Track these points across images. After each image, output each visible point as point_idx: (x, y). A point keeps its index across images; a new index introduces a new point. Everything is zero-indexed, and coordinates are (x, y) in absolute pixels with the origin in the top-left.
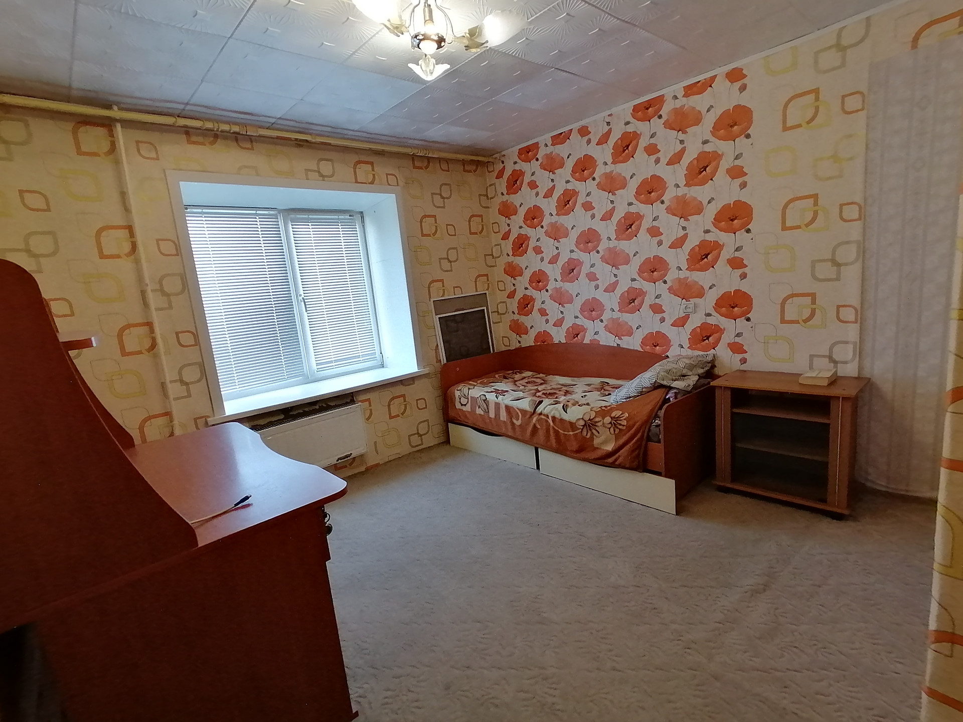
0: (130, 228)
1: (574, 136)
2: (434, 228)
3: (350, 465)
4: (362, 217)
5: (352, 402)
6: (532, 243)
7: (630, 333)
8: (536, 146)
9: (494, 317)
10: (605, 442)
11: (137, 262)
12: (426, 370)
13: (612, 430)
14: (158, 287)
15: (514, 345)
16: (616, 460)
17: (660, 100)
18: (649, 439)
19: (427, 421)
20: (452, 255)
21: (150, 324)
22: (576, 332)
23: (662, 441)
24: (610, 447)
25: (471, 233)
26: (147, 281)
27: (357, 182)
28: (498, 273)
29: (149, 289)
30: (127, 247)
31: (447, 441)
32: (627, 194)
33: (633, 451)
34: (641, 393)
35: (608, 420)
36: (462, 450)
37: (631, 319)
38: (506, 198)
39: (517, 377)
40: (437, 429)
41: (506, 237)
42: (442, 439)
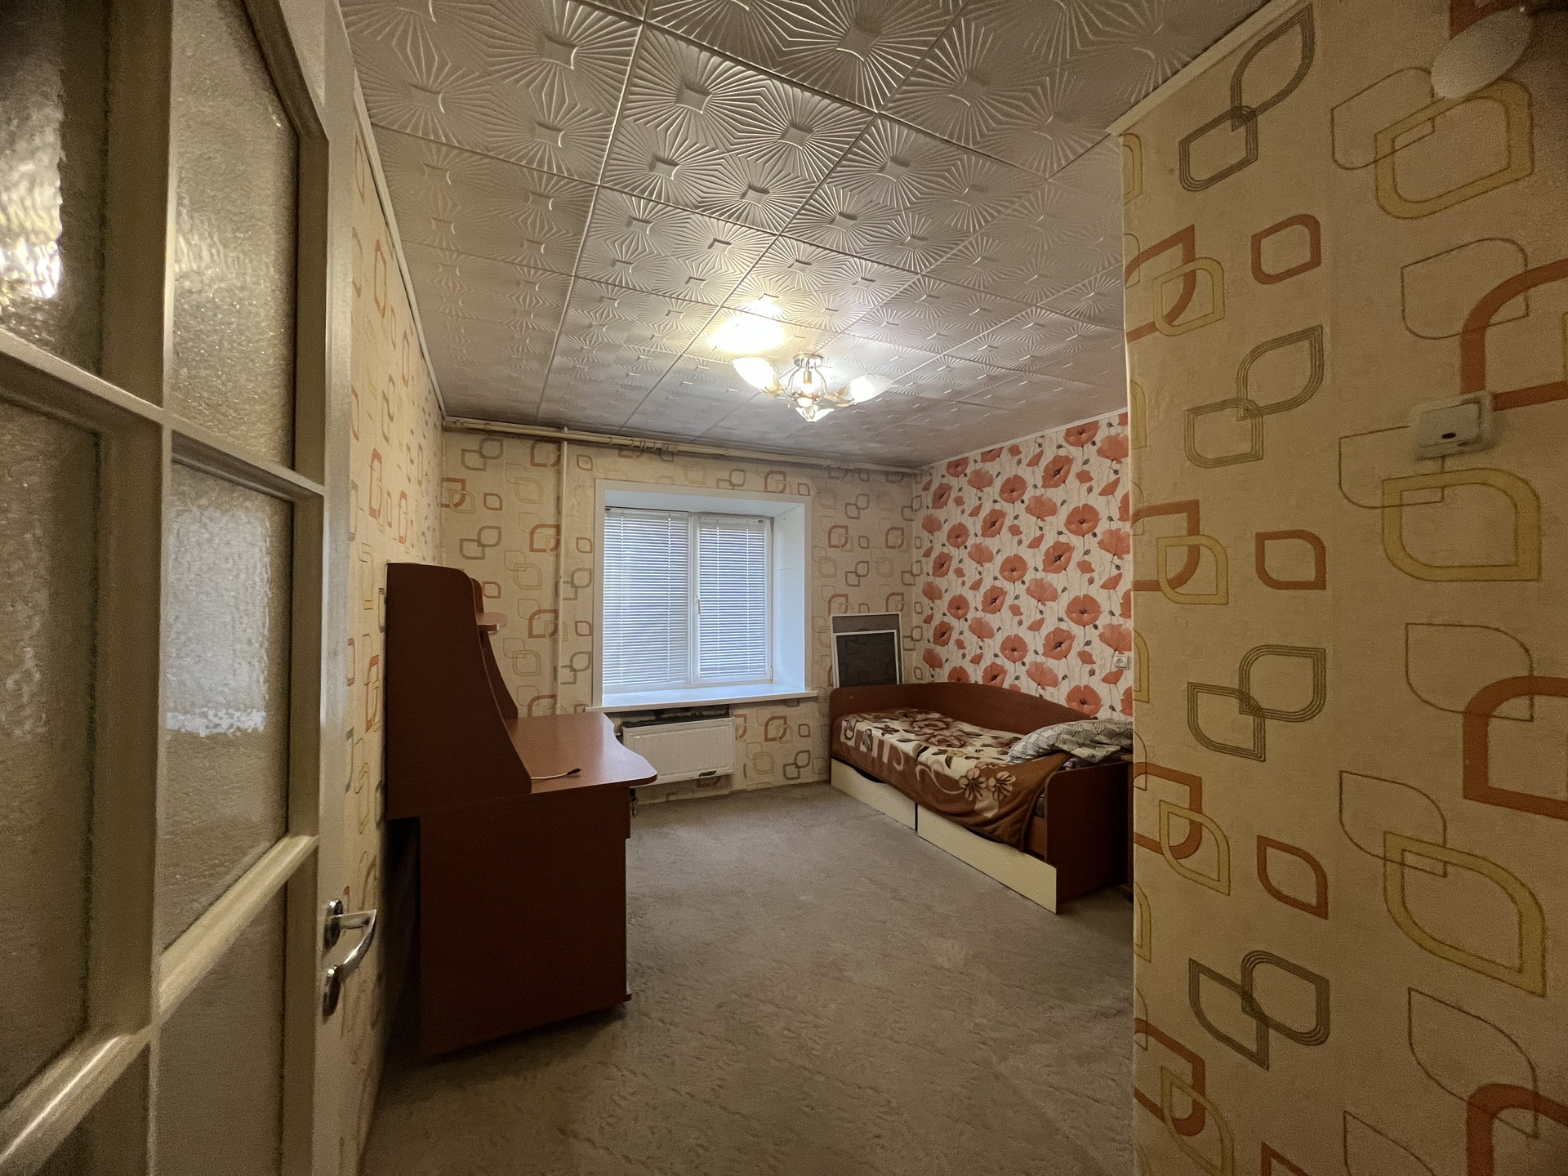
0: (558, 528)
1: (1005, 455)
2: (843, 539)
3: (715, 783)
4: (772, 524)
5: (727, 715)
6: (954, 564)
7: (1055, 683)
8: (965, 461)
9: (908, 643)
10: (987, 809)
11: (558, 556)
12: (814, 693)
13: (996, 794)
14: (569, 579)
15: (927, 680)
16: (995, 830)
17: (1095, 426)
19: (808, 751)
20: (862, 569)
21: (556, 612)
22: (995, 673)
23: (1046, 817)
24: (989, 815)
26: (562, 573)
27: (766, 491)
28: (916, 593)
29: (562, 580)
30: (552, 544)
31: (829, 781)
32: (1058, 521)
33: (1014, 824)
35: (992, 782)
36: (843, 794)
37: (1057, 666)
38: (931, 511)
39: (919, 717)
40: (818, 764)
41: (927, 554)
42: (824, 777)
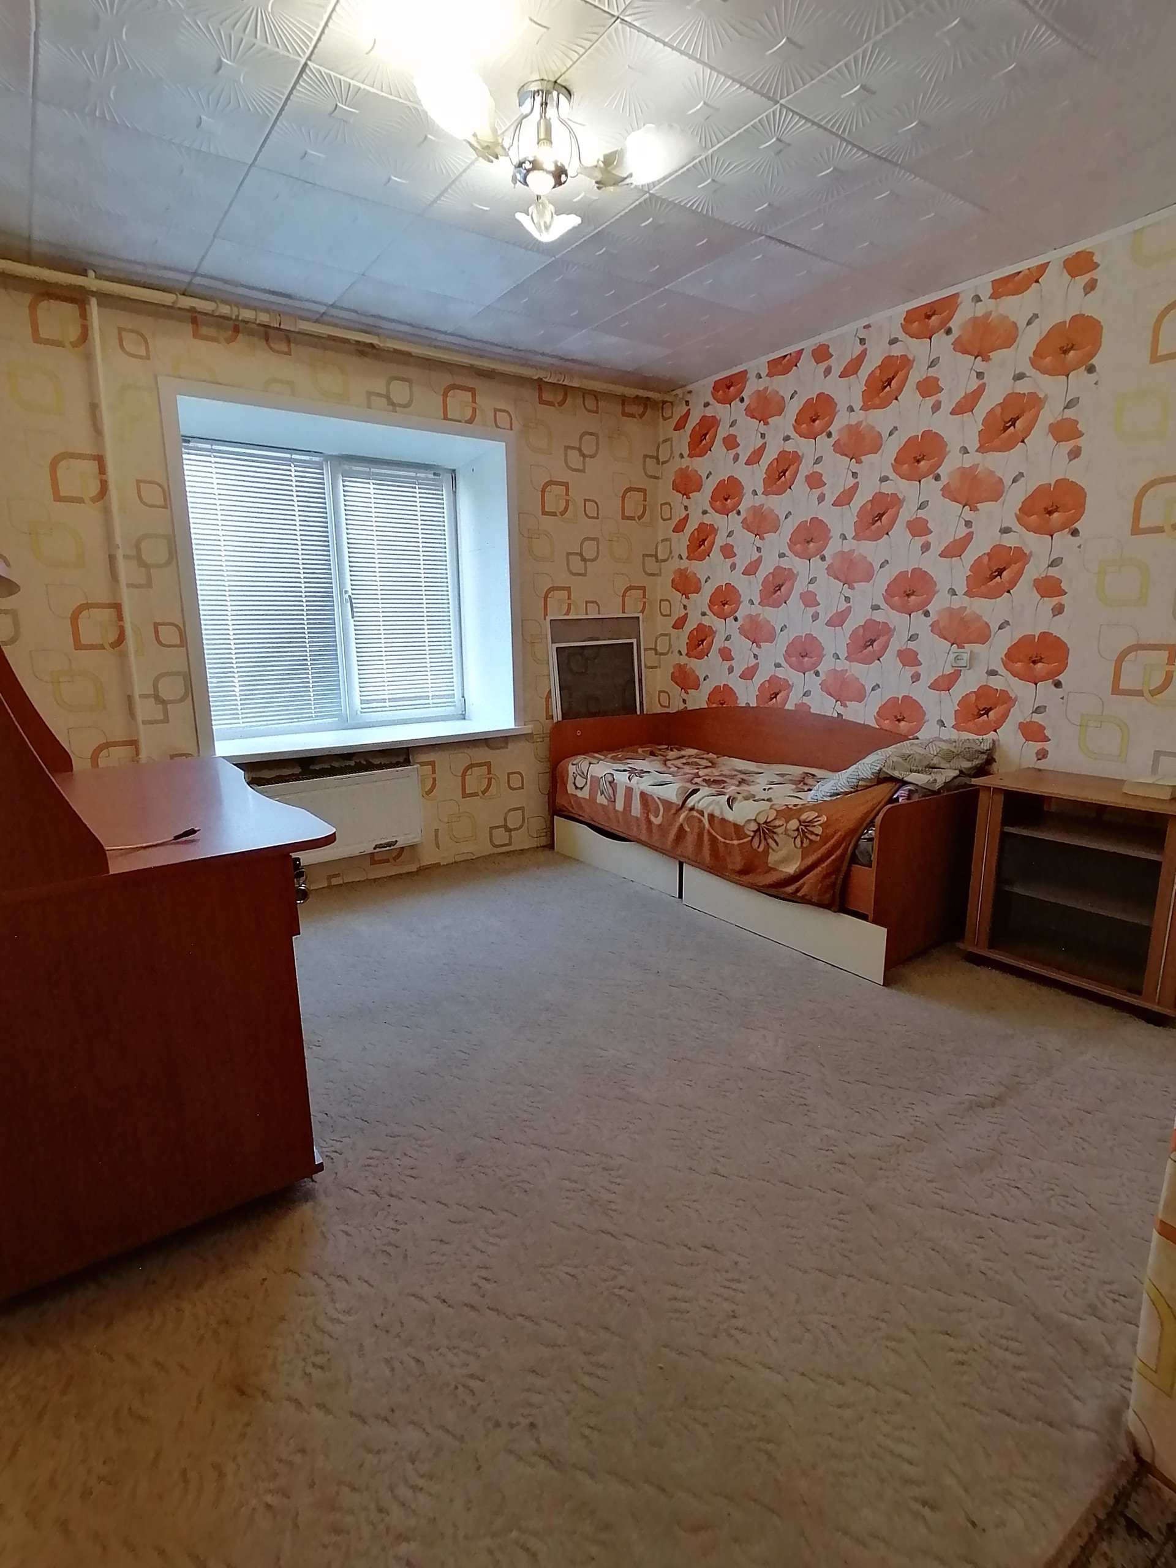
0: (100, 460)
1: (806, 361)
2: (563, 504)
3: (395, 859)
4: (454, 479)
5: (407, 762)
6: (720, 540)
7: (860, 697)
8: (742, 376)
9: (648, 658)
10: (786, 860)
11: (106, 511)
12: (528, 729)
13: (798, 841)
14: (134, 553)
15: (676, 706)
16: (798, 890)
17: (950, 304)
18: (854, 859)
19: (522, 809)
20: (589, 550)
21: (117, 607)
22: (774, 690)
23: (874, 864)
24: (791, 869)
25: (624, 517)
26: (118, 540)
27: (446, 418)
28: (662, 587)
29: (120, 555)
30: (94, 489)
31: (551, 846)
32: (881, 462)
33: (825, 877)
34: (856, 789)
35: (794, 824)
36: (570, 859)
37: (864, 673)
38: (686, 462)
39: (671, 754)
40: (536, 824)
41: (679, 528)
42: (544, 841)
